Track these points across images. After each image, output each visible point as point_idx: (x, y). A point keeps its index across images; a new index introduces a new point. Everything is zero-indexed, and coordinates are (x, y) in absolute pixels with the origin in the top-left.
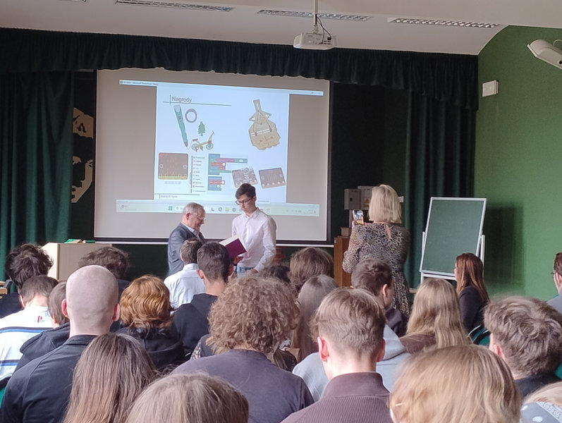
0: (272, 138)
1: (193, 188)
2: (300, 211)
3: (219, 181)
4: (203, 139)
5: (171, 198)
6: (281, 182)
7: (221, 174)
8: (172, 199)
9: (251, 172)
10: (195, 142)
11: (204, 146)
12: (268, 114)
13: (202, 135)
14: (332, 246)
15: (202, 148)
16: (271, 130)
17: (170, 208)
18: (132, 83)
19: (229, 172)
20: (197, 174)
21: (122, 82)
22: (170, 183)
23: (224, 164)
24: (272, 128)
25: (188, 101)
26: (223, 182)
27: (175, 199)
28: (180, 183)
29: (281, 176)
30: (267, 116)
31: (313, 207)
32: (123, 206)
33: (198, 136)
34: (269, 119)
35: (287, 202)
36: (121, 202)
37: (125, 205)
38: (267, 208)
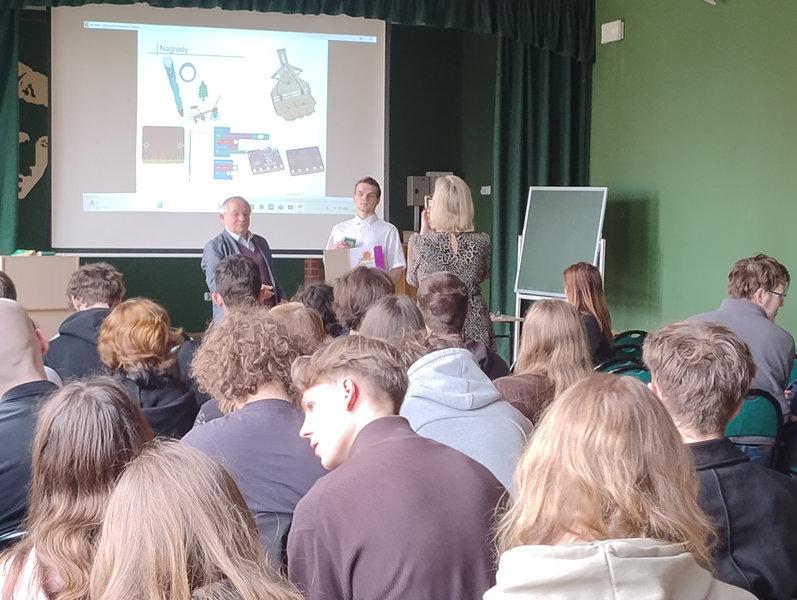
0: (304, 104)
1: (192, 176)
2: (345, 209)
3: (230, 167)
4: (205, 106)
6: (318, 167)
7: (233, 157)
9: (274, 153)
10: (195, 110)
11: (207, 116)
12: (298, 69)
13: (204, 100)
15: (203, 119)
16: (302, 92)
17: (161, 206)
18: (101, 25)
19: (243, 152)
21: (87, 25)
23: (235, 142)
24: (304, 88)
25: (184, 51)
26: (234, 168)
29: (318, 158)
30: (297, 72)
32: (92, 203)
33: (198, 101)
34: (300, 76)
35: (327, 196)
36: (88, 196)
37: (95, 201)
38: (298, 204)
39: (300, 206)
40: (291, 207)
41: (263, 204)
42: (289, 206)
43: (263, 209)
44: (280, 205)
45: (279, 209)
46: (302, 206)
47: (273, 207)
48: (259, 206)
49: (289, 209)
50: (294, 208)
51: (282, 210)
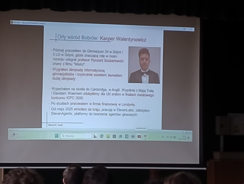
2: (175, 137)
5: (57, 127)
8: (59, 127)
14: (205, 169)
17: (57, 136)
18: (21, 23)
21: (12, 22)
31: (187, 133)
32: (14, 134)
35: (162, 129)
36: (12, 130)
37: (16, 133)
38: (144, 134)
39: (145, 136)
40: (139, 137)
41: (122, 135)
42: (138, 136)
43: (122, 138)
44: (132, 135)
45: (132, 138)
46: (146, 136)
47: (128, 137)
48: (120, 136)
49: (138, 137)
50: (141, 137)
51: (134, 138)
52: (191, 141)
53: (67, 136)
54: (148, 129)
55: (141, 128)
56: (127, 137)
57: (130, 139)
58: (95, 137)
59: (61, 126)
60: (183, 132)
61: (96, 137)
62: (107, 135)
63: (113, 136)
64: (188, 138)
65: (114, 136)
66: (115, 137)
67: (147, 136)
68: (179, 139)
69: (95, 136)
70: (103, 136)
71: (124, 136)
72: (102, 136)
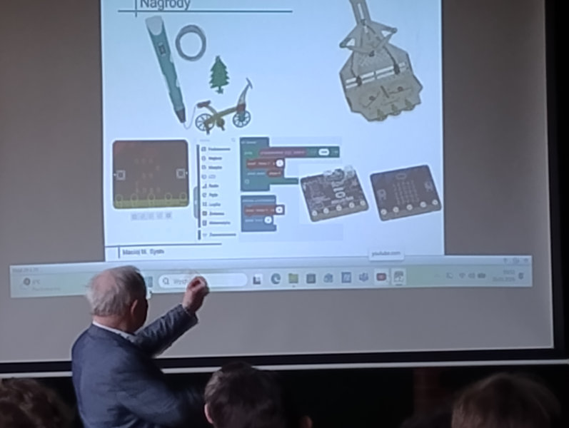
0: (400, 89)
1: (203, 228)
2: (482, 276)
3: (270, 207)
4: (224, 101)
5: (149, 256)
6: (429, 203)
7: (274, 189)
8: (152, 257)
9: (349, 181)
10: (205, 110)
11: (228, 119)
12: (388, 29)
13: (220, 91)
15: (221, 124)
16: (397, 69)
19: (293, 181)
20: (213, 191)
22: (143, 217)
23: (279, 163)
24: (400, 63)
25: (182, 4)
26: (279, 210)
27: (159, 256)
28: (169, 215)
29: (427, 187)
30: (385, 33)
31: (516, 262)
32: (27, 282)
33: (210, 94)
34: (391, 42)
35: (446, 254)
36: (20, 271)
37: (32, 279)
38: (394, 270)
39: (398, 274)
40: (381, 277)
41: (331, 273)
42: (378, 275)
43: (332, 281)
44: (361, 273)
45: (361, 281)
46: (401, 274)
47: (350, 278)
48: (326, 277)
49: (379, 279)
50: (388, 278)
51: (366, 282)
52: (530, 284)
53: (176, 281)
54: (405, 256)
55: (386, 254)
56: (348, 279)
57: (356, 284)
58: (256, 282)
59: (160, 255)
60: (505, 260)
61: (259, 283)
62: (290, 275)
63: (308, 276)
64: (521, 276)
65: (311, 279)
66: (314, 282)
67: (405, 274)
68: (495, 279)
69: (257, 280)
70: (279, 279)
71: (337, 278)
72: (276, 279)
